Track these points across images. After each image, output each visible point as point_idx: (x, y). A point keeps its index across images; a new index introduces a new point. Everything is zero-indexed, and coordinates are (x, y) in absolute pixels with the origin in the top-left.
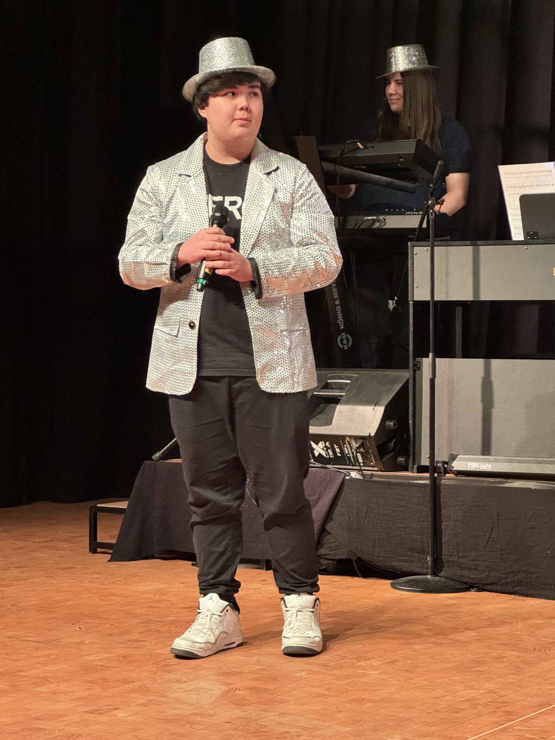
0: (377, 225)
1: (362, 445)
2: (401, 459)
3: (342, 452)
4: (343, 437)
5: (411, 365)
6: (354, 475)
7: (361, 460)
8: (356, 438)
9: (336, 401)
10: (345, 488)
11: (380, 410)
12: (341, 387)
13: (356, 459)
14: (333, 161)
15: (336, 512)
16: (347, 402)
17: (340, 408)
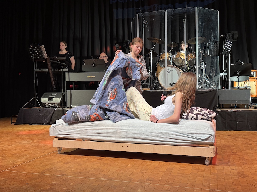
0: (60, 70)
1: (58, 104)
2: (64, 106)
3: (54, 105)
4: (54, 103)
5: (65, 91)
6: (56, 109)
7: (57, 107)
8: (57, 103)
9: (53, 97)
10: (55, 111)
11: (61, 99)
12: (54, 95)
13: (57, 106)
14: (52, 60)
15: (53, 115)
16: (55, 98)
17: (54, 98)
